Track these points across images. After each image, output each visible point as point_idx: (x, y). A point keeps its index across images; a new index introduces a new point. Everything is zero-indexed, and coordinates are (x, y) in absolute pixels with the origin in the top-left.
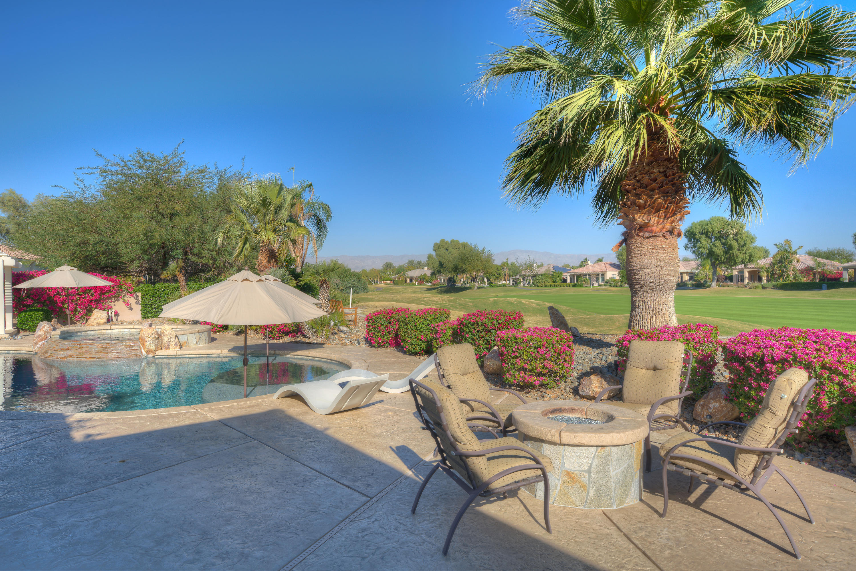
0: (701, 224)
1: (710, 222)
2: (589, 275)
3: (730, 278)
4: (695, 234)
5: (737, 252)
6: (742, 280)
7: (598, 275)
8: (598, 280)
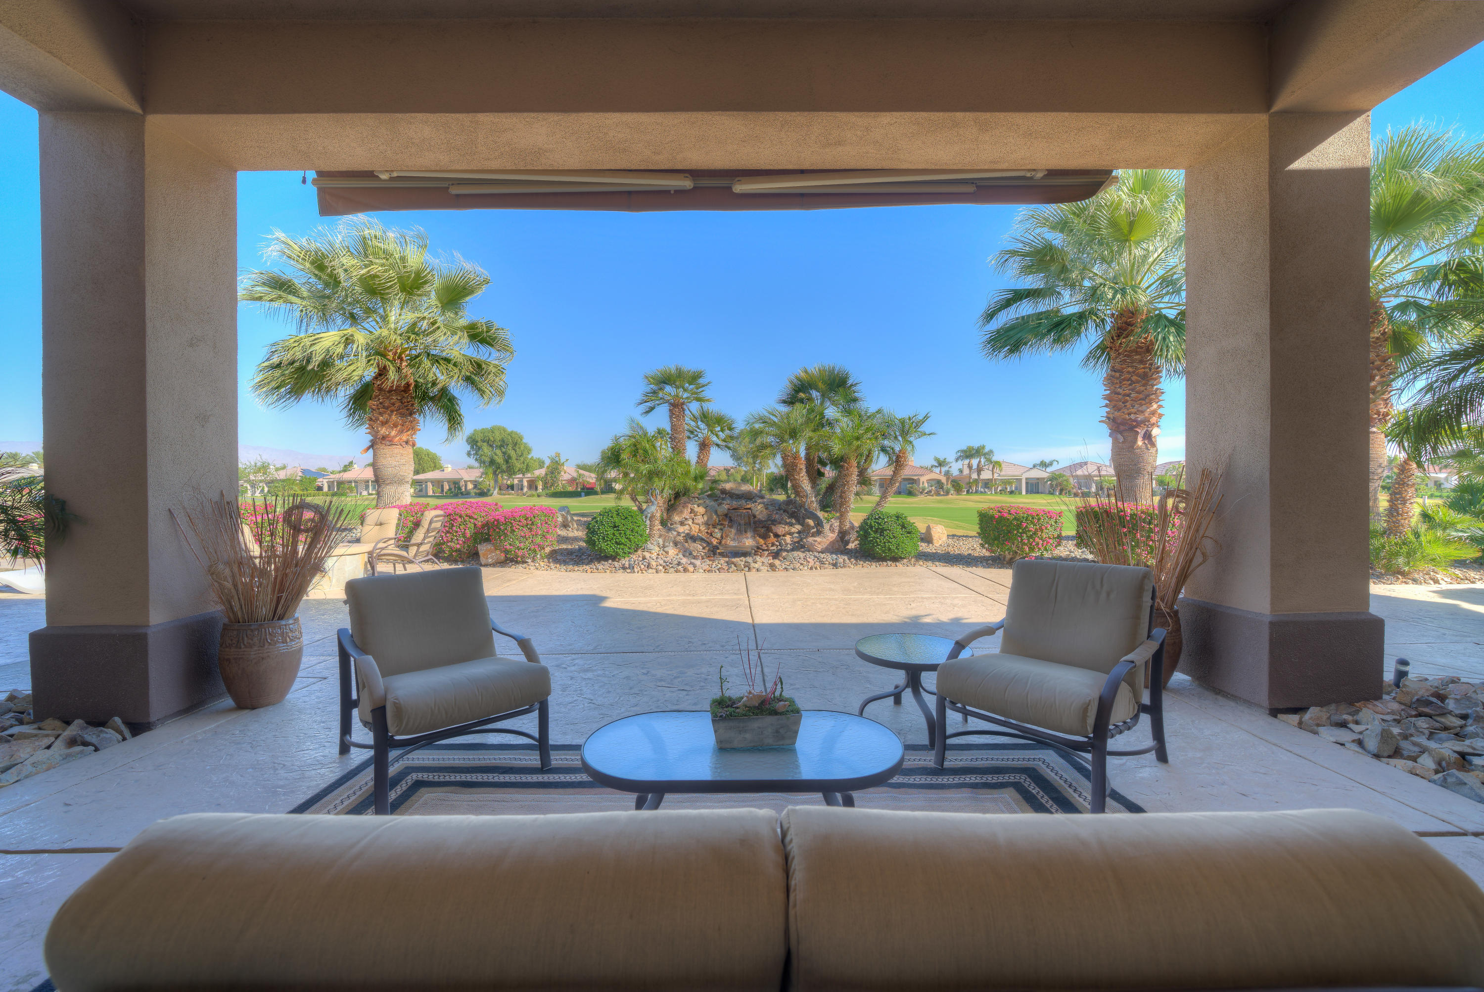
0: (483, 431)
1: (492, 431)
2: (356, 482)
3: (512, 487)
4: (477, 442)
5: (515, 461)
6: (522, 489)
7: (368, 482)
8: (367, 488)
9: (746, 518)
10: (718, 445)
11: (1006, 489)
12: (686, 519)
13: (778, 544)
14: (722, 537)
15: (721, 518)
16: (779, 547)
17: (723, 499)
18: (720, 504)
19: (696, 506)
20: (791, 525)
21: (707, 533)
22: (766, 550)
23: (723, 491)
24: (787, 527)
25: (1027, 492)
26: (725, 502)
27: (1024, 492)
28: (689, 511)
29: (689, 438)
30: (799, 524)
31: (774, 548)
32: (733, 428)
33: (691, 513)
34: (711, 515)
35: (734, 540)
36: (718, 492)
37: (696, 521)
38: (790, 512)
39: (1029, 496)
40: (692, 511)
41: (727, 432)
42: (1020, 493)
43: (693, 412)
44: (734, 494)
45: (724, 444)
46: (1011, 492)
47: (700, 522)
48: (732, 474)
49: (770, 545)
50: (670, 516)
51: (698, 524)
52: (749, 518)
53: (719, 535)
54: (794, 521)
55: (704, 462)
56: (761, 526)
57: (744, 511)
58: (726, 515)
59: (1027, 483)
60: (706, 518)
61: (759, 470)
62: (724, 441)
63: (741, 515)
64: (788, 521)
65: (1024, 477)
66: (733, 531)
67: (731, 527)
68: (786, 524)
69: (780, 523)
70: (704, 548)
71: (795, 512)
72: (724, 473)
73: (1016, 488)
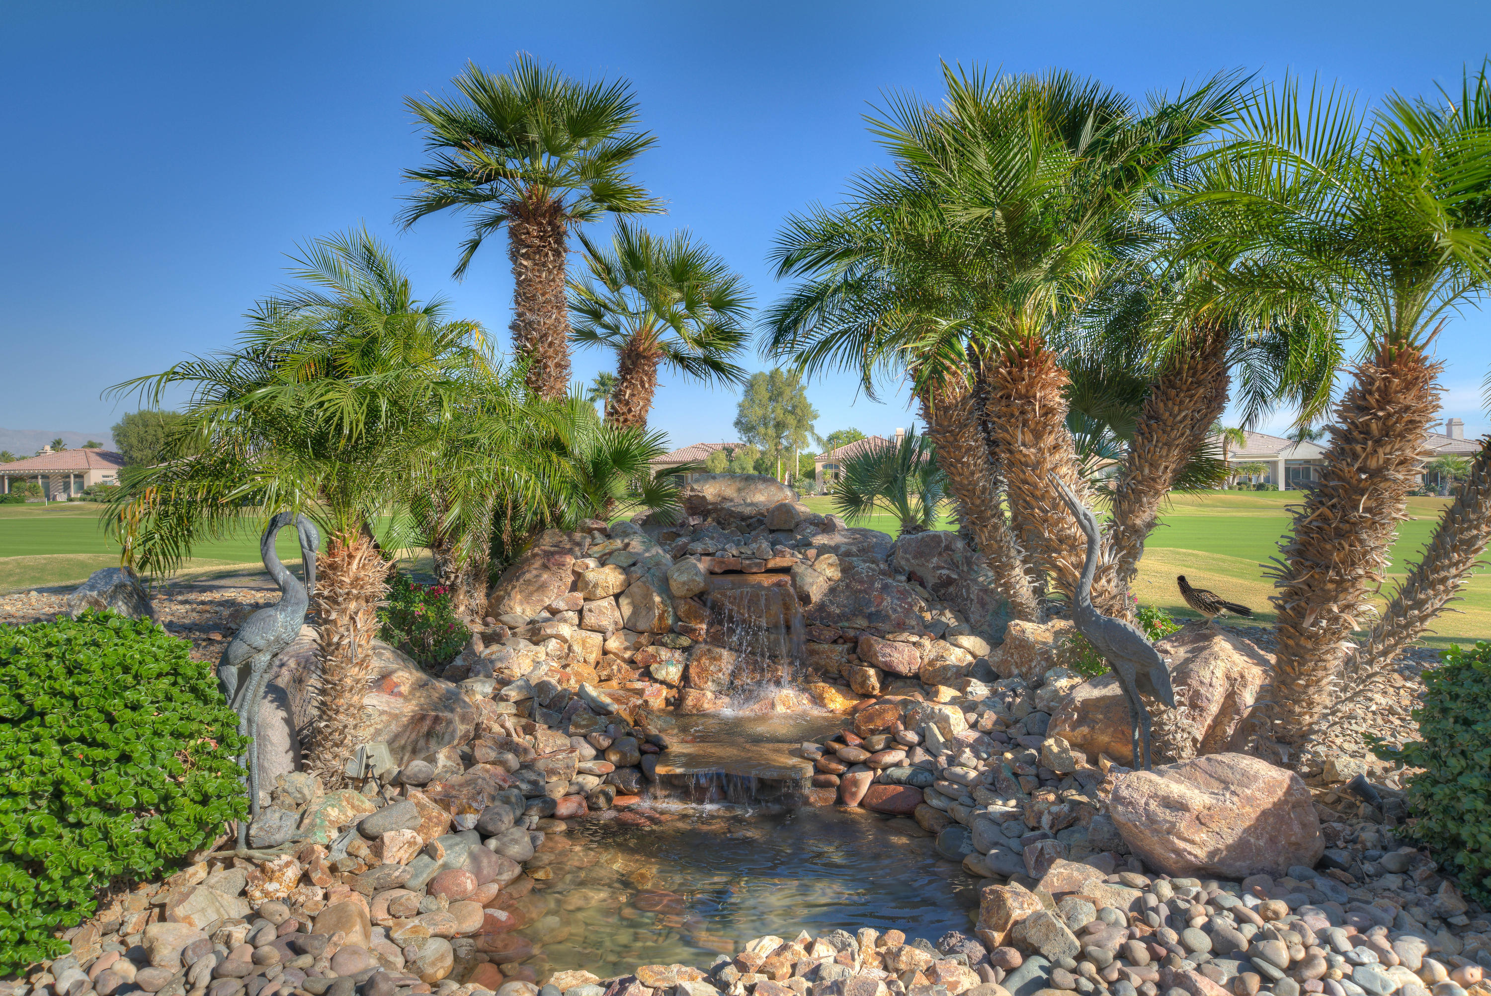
2: (44, 477)
7: (68, 476)
8: (67, 488)
9: (776, 608)
10: (679, 358)
11: (1250, 480)
12: (554, 612)
13: (912, 736)
14: (685, 676)
15: (682, 609)
16: (920, 755)
17: (696, 534)
18: (681, 554)
19: (591, 563)
20: (944, 634)
21: (631, 662)
22: (866, 765)
23: (698, 506)
24: (926, 642)
25: (1287, 485)
26: (699, 547)
27: (1282, 486)
28: (570, 579)
29: (587, 336)
30: (974, 631)
31: (898, 755)
32: (731, 303)
33: (574, 588)
34: (648, 596)
35: (731, 688)
36: (677, 508)
37: (591, 619)
38: (931, 581)
39: (1291, 492)
40: (578, 582)
41: (708, 315)
42: (1276, 489)
43: (601, 251)
44: (731, 514)
45: (699, 352)
46: (1260, 487)
47: (606, 622)
48: (738, 458)
49: (879, 741)
50: (500, 600)
51: (602, 631)
52: (787, 607)
53: (673, 673)
54: (949, 618)
55: (636, 410)
56: (829, 634)
57: (767, 581)
58: (701, 596)
59: (1287, 470)
60: (627, 609)
61: (787, 449)
62: (699, 342)
63: (753, 600)
64: (928, 616)
65: (1282, 458)
66: (727, 659)
67: (717, 640)
68: (925, 629)
69: (901, 627)
70: (601, 754)
71: (949, 582)
72: (723, 456)
73: (1267, 479)
